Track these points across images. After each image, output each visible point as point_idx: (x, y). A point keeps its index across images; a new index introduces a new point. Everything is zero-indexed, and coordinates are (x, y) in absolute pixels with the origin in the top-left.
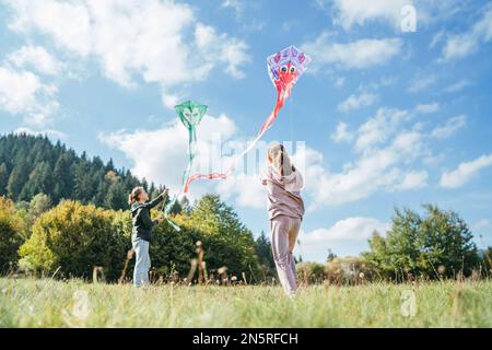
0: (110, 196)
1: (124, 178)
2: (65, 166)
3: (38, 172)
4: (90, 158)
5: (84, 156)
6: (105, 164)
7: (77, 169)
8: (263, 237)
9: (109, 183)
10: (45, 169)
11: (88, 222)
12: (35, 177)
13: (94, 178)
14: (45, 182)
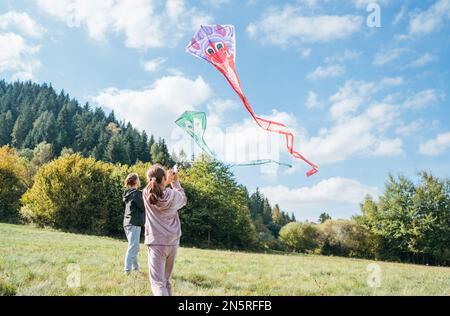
0: (110, 147)
1: (125, 130)
2: (68, 116)
3: (42, 120)
4: (93, 109)
5: (87, 107)
6: (107, 115)
7: (79, 119)
8: (257, 193)
9: (110, 134)
10: (49, 118)
11: (88, 175)
12: (39, 125)
13: (95, 129)
14: (48, 131)
